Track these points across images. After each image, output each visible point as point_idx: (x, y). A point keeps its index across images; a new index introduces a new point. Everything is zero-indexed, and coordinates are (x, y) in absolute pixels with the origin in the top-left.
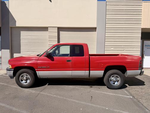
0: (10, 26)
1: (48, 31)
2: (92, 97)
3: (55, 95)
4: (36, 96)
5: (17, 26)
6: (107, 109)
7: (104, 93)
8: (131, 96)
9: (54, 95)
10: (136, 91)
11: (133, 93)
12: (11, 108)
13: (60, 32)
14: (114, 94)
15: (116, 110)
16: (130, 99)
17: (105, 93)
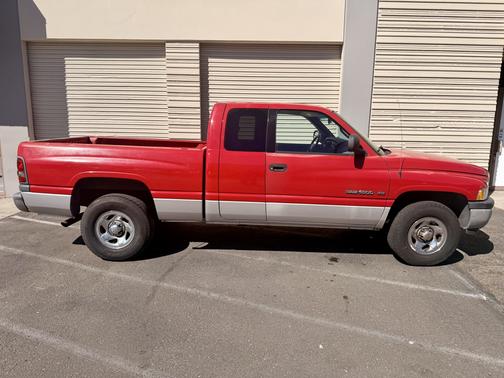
0: (24, 37)
1: (164, 56)
2: (345, 297)
3: (215, 292)
4: (150, 299)
5: (48, 37)
6: (411, 343)
7: (383, 281)
8: (482, 292)
9: (210, 290)
10: (491, 272)
11: (485, 280)
12: (67, 345)
13: (210, 60)
14: (422, 288)
15: (444, 349)
16: (482, 306)
17: (389, 282)
